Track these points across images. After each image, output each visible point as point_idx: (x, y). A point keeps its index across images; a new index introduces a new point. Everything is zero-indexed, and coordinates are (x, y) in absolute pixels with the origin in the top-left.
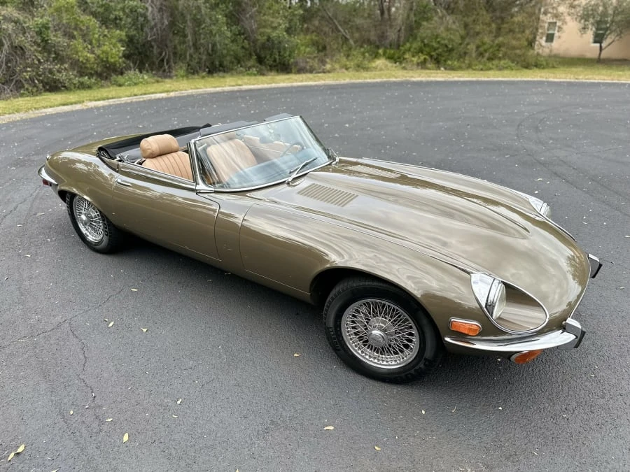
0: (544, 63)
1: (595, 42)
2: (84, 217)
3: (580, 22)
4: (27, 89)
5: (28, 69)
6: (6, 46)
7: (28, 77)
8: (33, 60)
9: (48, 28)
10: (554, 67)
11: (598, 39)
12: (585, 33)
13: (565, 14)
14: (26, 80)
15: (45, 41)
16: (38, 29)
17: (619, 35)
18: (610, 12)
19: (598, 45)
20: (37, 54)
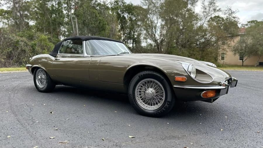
0: (222, 66)
1: (240, 60)
2: (40, 77)
3: (233, 51)
4: (23, 65)
5: (26, 58)
6: (19, 49)
7: (24, 61)
8: (28, 55)
9: (35, 45)
10: (225, 67)
11: (241, 58)
12: (235, 55)
13: (227, 49)
14: (24, 62)
15: (34, 49)
16: (32, 45)
17: (249, 56)
18: (243, 48)
19: (242, 61)
20: (30, 53)
